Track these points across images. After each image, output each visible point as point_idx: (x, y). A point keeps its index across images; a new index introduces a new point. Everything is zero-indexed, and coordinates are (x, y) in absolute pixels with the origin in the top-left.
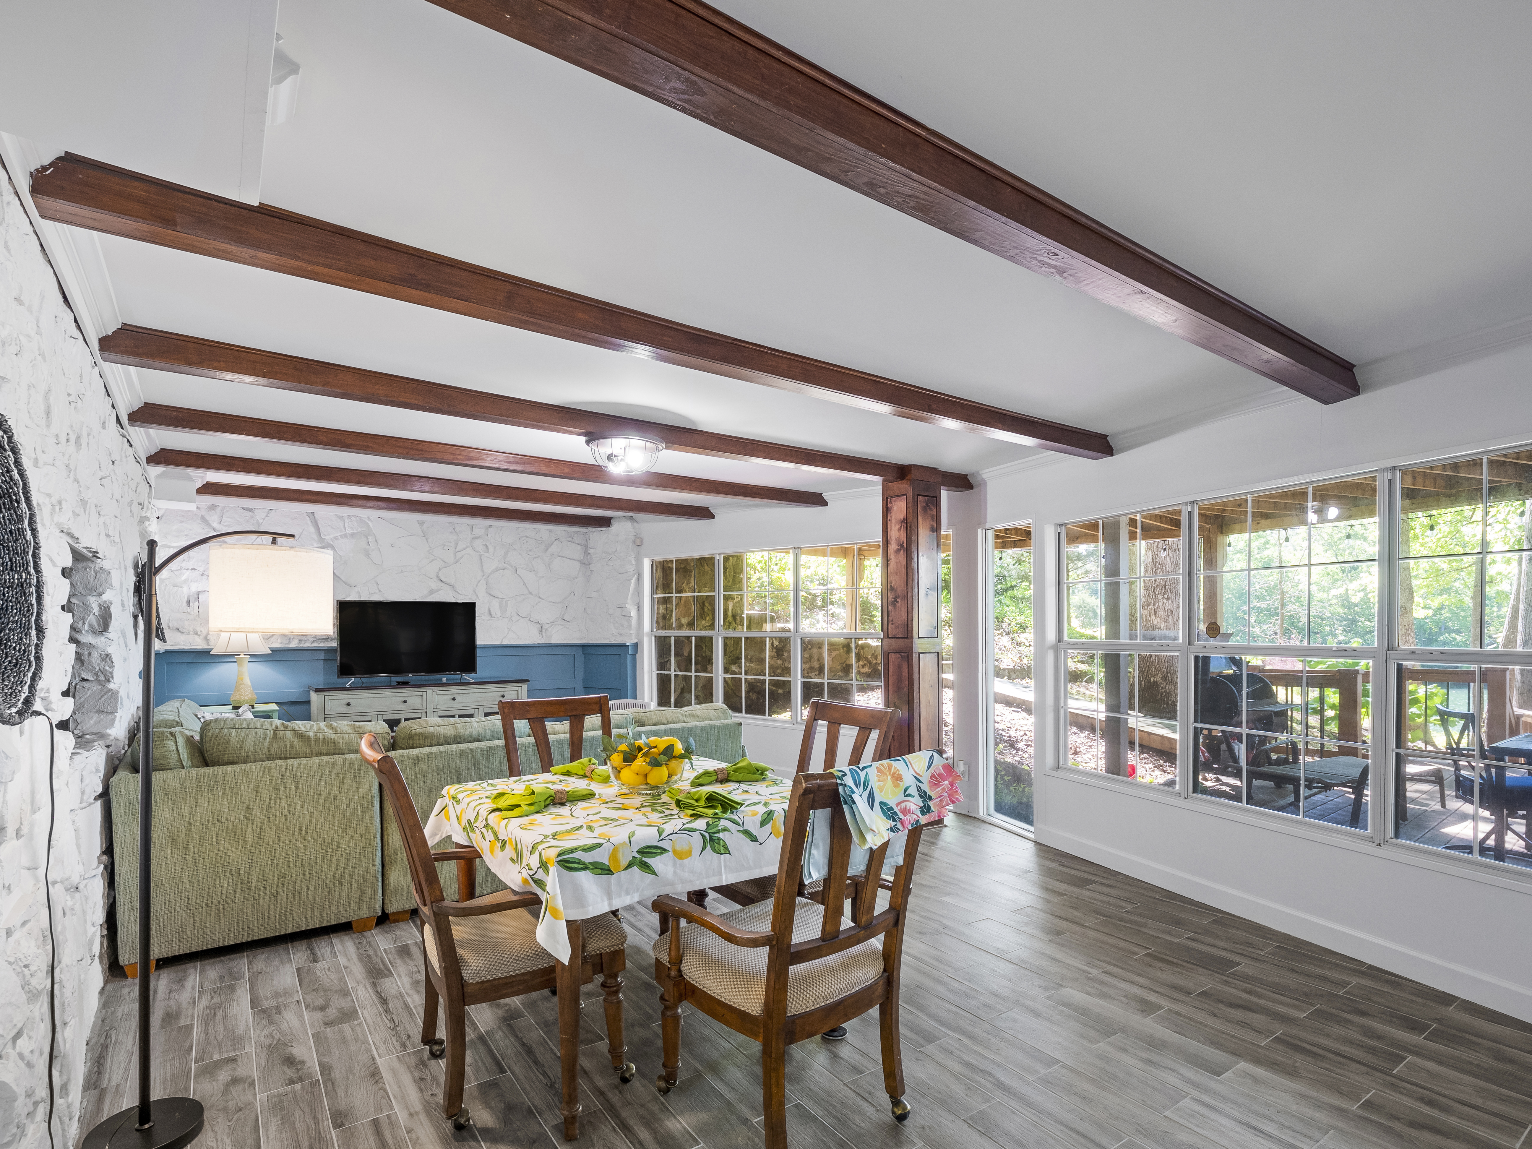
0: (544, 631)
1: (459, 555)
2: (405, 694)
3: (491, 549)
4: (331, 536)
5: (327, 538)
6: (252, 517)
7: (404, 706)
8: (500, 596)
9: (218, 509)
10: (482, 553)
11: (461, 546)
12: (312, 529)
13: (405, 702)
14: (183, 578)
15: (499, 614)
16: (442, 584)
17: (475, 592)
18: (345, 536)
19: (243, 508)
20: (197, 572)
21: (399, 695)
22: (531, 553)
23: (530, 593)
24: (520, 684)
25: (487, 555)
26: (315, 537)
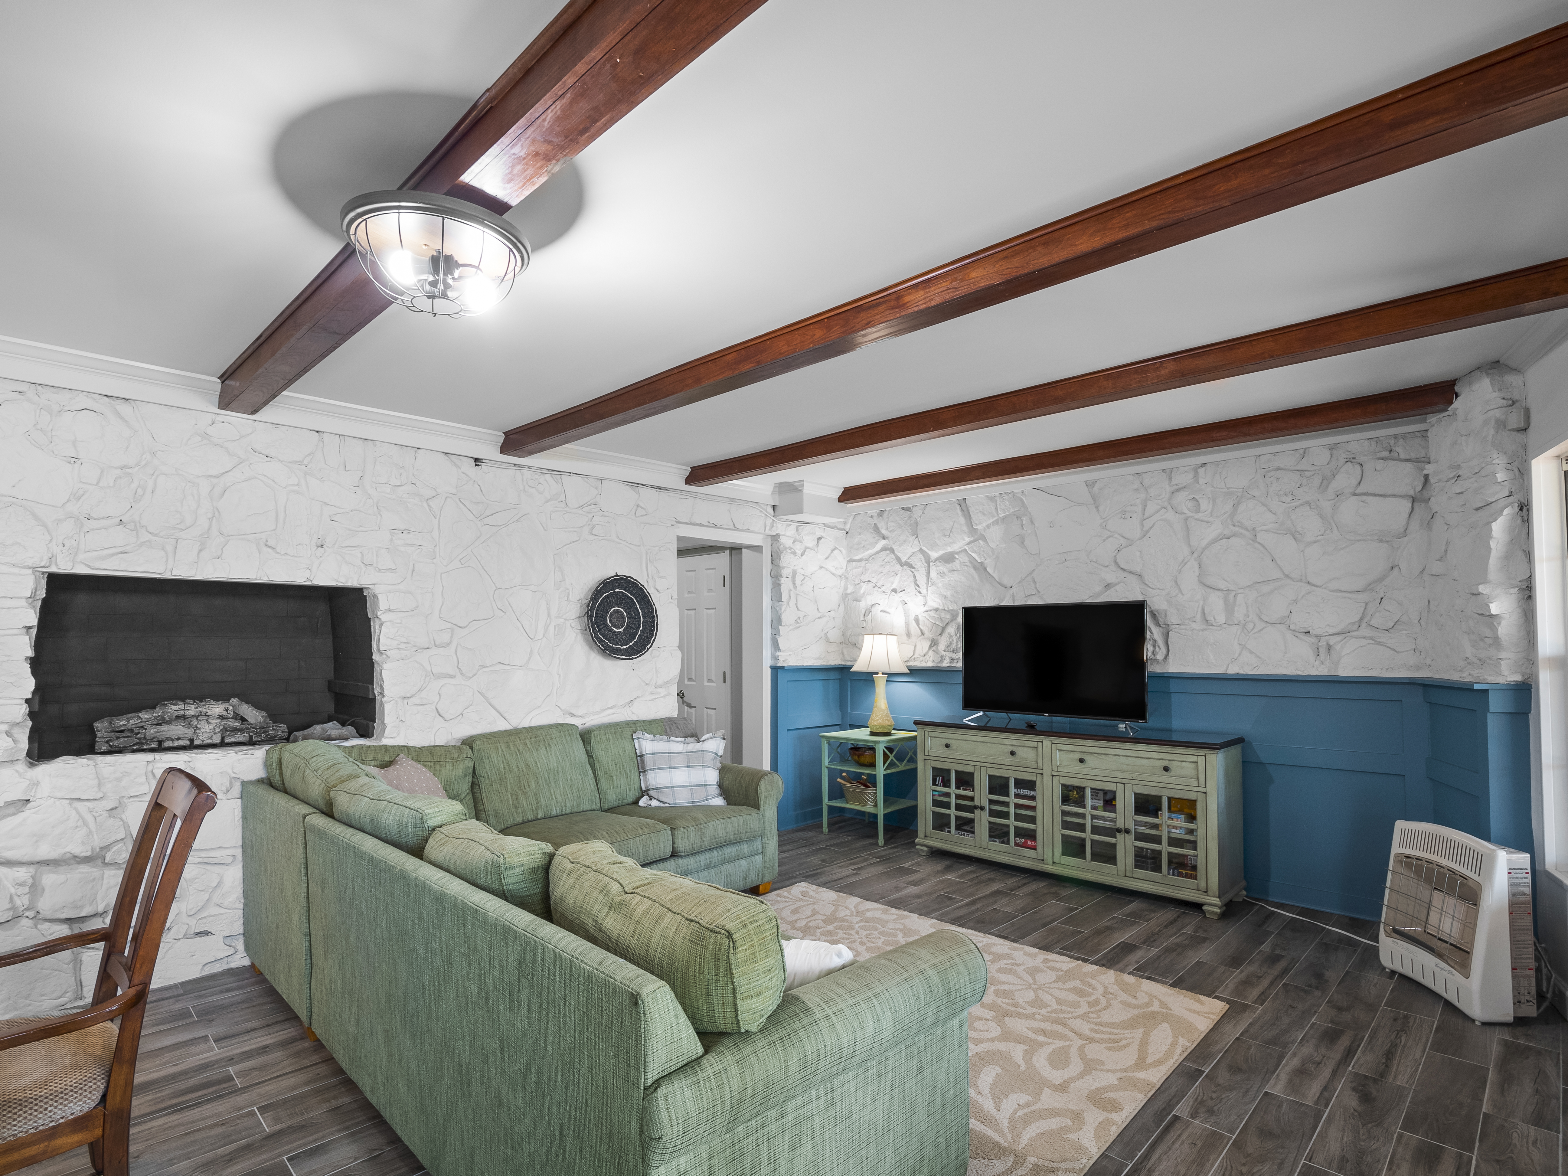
0: (1323, 651)
1: (1148, 524)
2: (1014, 742)
3: (1205, 505)
4: (984, 525)
5: (979, 527)
6: (910, 517)
7: (1009, 760)
8: (1222, 585)
9: (886, 514)
10: (1189, 514)
11: (1151, 507)
12: (962, 520)
13: (1012, 753)
14: (862, 592)
15: (1221, 619)
16: (1125, 574)
17: (1176, 582)
18: (996, 523)
19: (903, 509)
20: (871, 584)
21: (1006, 742)
22: (1288, 499)
23: (1287, 576)
24: (1202, 752)
25: (1197, 516)
26: (965, 528)
